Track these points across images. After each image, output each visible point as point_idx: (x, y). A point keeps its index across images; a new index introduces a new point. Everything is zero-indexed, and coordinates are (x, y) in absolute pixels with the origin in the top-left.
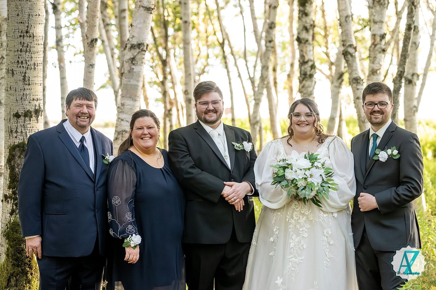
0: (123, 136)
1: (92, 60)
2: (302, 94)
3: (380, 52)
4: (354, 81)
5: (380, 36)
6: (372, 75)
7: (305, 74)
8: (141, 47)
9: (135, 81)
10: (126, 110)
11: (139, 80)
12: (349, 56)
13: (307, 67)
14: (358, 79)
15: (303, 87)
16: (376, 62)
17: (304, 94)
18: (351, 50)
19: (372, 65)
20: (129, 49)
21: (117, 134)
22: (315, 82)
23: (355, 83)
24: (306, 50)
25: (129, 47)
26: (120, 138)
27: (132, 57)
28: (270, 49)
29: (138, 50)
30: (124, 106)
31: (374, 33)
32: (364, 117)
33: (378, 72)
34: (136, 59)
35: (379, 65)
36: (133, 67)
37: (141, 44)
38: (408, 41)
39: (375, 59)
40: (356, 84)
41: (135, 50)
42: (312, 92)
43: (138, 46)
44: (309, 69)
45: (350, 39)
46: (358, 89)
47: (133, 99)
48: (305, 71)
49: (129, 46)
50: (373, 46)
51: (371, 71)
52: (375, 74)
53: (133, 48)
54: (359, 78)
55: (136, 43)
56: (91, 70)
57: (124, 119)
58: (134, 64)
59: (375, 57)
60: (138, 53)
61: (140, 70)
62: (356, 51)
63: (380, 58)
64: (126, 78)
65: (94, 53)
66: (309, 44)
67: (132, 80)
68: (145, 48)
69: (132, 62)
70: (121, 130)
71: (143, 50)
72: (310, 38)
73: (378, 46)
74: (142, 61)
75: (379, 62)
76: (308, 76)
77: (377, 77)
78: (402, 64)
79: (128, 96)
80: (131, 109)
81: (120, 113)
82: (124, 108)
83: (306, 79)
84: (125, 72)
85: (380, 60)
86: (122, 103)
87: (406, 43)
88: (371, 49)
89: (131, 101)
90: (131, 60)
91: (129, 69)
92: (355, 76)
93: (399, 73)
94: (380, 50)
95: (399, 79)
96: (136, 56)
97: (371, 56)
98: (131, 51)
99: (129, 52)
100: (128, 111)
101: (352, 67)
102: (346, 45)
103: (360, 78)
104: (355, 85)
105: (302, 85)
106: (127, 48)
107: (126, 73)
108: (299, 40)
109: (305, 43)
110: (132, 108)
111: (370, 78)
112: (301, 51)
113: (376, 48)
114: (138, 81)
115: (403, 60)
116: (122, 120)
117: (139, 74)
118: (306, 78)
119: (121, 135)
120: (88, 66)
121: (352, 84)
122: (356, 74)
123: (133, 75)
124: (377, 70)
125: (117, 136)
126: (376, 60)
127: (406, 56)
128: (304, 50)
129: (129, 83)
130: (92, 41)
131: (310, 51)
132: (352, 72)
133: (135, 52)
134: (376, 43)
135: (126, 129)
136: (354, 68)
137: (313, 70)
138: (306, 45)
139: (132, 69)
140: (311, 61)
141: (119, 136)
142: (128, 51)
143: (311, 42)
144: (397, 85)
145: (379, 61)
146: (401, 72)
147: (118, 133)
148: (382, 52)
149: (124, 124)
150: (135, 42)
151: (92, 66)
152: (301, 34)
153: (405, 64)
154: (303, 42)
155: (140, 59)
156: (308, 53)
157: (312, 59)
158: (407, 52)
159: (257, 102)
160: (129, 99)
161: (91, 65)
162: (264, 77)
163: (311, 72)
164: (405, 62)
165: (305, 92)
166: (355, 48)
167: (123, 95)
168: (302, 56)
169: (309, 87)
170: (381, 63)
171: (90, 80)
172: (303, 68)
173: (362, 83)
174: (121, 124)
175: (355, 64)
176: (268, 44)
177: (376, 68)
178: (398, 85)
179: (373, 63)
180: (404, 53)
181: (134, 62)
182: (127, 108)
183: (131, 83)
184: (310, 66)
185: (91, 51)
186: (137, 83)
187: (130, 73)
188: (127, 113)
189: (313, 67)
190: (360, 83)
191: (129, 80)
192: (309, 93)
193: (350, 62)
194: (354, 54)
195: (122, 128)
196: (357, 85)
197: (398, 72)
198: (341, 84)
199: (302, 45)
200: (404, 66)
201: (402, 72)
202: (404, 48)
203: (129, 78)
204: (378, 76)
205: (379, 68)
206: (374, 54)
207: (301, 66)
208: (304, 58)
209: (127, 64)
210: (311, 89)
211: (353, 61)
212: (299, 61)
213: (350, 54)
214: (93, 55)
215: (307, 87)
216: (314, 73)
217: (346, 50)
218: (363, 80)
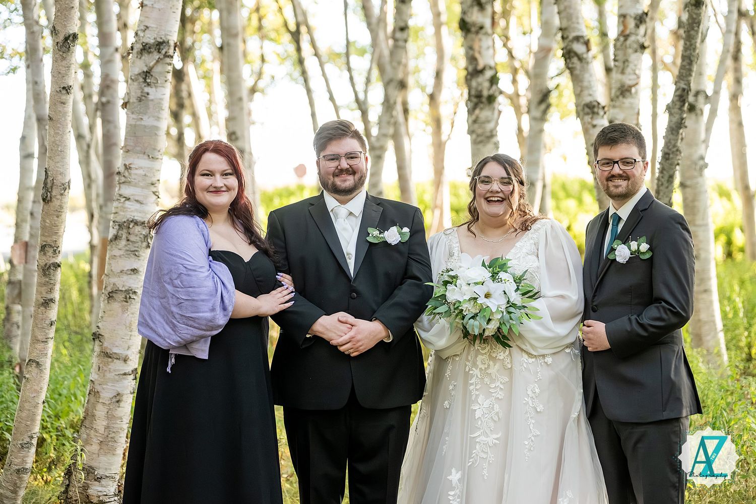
0: (131, 231)
1: (66, 77)
2: (474, 136)
3: (636, 51)
4: (587, 110)
5: (635, 19)
6: (621, 98)
7: (479, 96)
8: (163, 49)
9: (152, 119)
10: (134, 179)
11: (160, 116)
12: (575, 60)
13: (483, 81)
14: (594, 107)
15: (475, 122)
16: (628, 70)
17: (478, 136)
18: (579, 48)
19: (619, 76)
20: (137, 52)
21: (117, 227)
22: (500, 112)
23: (588, 114)
24: (480, 47)
25: (139, 50)
26: (124, 236)
27: (145, 69)
28: (401, 43)
29: (156, 56)
30: (129, 170)
31: (624, 12)
33: (633, 90)
34: (151, 73)
35: (635, 77)
36: (147, 89)
37: (164, 42)
38: (697, 28)
39: (626, 64)
40: (590, 116)
41: (151, 54)
42: (494, 133)
43: (158, 47)
44: (487, 84)
45: (576, 25)
46: (594, 126)
47: (149, 156)
48: (480, 88)
49: (138, 47)
50: (622, 38)
51: (619, 89)
52: (628, 94)
53: (146, 51)
54: (596, 104)
55: (152, 41)
56: (64, 97)
57: (131, 197)
58: (149, 85)
59: (626, 61)
60: (158, 61)
61: (162, 97)
62: (588, 50)
63: (636, 62)
64: (133, 113)
65: (70, 64)
66: (486, 34)
67: (145, 118)
68: (171, 52)
69: (145, 79)
70: (125, 220)
71: (167, 56)
72: (487, 22)
73: (632, 38)
74: (166, 77)
75: (635, 70)
76: (484, 100)
77: (632, 101)
78: (684, 75)
79: (138, 149)
80: (145, 175)
81: (121, 185)
82: (130, 174)
83: (482, 106)
84: (131, 101)
85: (636, 66)
86: (125, 165)
87: (692, 32)
88: (619, 43)
89: (145, 159)
90: (144, 77)
91: (139, 94)
92: (588, 99)
93: (678, 93)
94: (635, 46)
95: (678, 104)
96: (151, 69)
97: (617, 58)
98: (143, 58)
99: (138, 60)
100: (139, 181)
101: (582, 81)
102: (568, 37)
103: (599, 104)
104: (587, 118)
105: (474, 117)
106: (135, 51)
107: (134, 103)
108: (465, 26)
109: (477, 33)
110: (147, 174)
111: (617, 104)
112: (471, 48)
113: (628, 42)
114: (158, 119)
115: (687, 67)
116: (129, 199)
117: (160, 103)
118: (482, 102)
119: (125, 231)
120: (58, 90)
121: (581, 116)
122: (590, 95)
123: (147, 107)
124: (631, 87)
125: (118, 233)
126: (628, 66)
127: (692, 59)
128: (476, 47)
129: (138, 123)
130: (66, 39)
131: (488, 48)
132: (581, 91)
133: (151, 59)
134: (627, 32)
135: (136, 218)
136: (585, 84)
137: (494, 87)
138: (480, 36)
139: (146, 95)
140: (491, 68)
141: (120, 232)
142: (137, 57)
143: (489, 31)
144: (675, 117)
145: (634, 68)
146: (684, 90)
147: (119, 225)
148: (639, 50)
149: (129, 207)
150: (149, 38)
151: (67, 90)
152: (468, 14)
153: (690, 75)
154: (473, 29)
155: (161, 73)
156: (484, 52)
157: (492, 64)
158: (694, 49)
159: (378, 153)
160: (141, 155)
161: (64, 88)
162: (392, 101)
163: (491, 92)
164: (690, 70)
165: (480, 131)
166: (587, 44)
167: (128, 148)
168: (472, 59)
169: (488, 121)
170: (637, 72)
171: (63, 119)
172: (474, 83)
173: (601, 113)
174: (125, 208)
175: (587, 76)
176: (399, 35)
177: (628, 82)
178: (677, 116)
179: (623, 72)
180: (688, 52)
181: (148, 81)
182: (136, 174)
183: (143, 123)
184: (488, 80)
185: (64, 59)
186: (155, 123)
187: (142, 103)
188: (135, 186)
189: (494, 80)
190: (598, 114)
191: (140, 117)
192: (488, 134)
193: (577, 72)
194: (585, 56)
195: (128, 216)
196: (592, 118)
197: (677, 90)
198: (545, 112)
199: (471, 36)
200: (689, 79)
201: (686, 91)
202: (689, 43)
203: (140, 113)
204: (632, 98)
205: (634, 82)
206: (625, 54)
207: (471, 80)
208: (475, 62)
209: (136, 83)
210: (491, 126)
211: (584, 70)
212: (466, 69)
213: (576, 55)
214: (69, 67)
215: (484, 123)
216: (497, 93)
217: (568, 48)
218: (603, 108)
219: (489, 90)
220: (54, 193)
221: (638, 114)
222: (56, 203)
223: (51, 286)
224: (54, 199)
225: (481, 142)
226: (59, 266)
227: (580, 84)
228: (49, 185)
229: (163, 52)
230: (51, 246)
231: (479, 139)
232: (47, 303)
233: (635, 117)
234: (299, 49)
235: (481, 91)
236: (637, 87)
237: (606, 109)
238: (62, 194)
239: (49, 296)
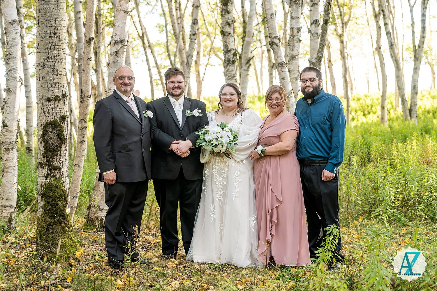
1: (90, 54)
2: (227, 77)
3: (297, 42)
4: (280, 65)
5: (297, 29)
6: (292, 60)
7: (229, 61)
12: (275, 46)
13: (231, 55)
14: (282, 64)
15: (227, 71)
16: (295, 50)
17: (228, 76)
18: (276, 41)
19: (291, 52)
20: (113, 44)
23: (280, 67)
24: (229, 41)
27: (116, 51)
28: (193, 40)
29: (120, 45)
30: (111, 90)
31: (292, 27)
32: (288, 94)
33: (297, 57)
34: (118, 52)
35: (297, 52)
36: (117, 58)
37: (123, 40)
38: (325, 33)
41: (118, 45)
42: (235, 75)
43: (121, 42)
44: (232, 56)
45: (275, 32)
46: (283, 71)
49: (113, 42)
50: (292, 37)
51: (291, 57)
52: (295, 59)
53: (116, 44)
54: (283, 63)
55: (118, 40)
56: (89, 62)
59: (293, 46)
60: (121, 47)
61: (123, 61)
62: (280, 42)
63: (297, 46)
64: (112, 68)
66: (231, 36)
68: (126, 44)
69: (116, 54)
71: (124, 45)
72: (232, 32)
73: (296, 37)
74: (124, 54)
75: (297, 49)
77: (296, 61)
83: (230, 65)
84: (111, 63)
86: (109, 88)
87: (324, 34)
88: (290, 39)
91: (114, 61)
92: (280, 61)
93: (318, 58)
94: (297, 40)
96: (119, 50)
97: (290, 45)
98: (115, 46)
101: (277, 54)
102: (272, 37)
103: (284, 63)
104: (280, 68)
105: (227, 69)
108: (223, 33)
109: (228, 35)
111: (291, 63)
112: (225, 42)
113: (294, 39)
115: (322, 48)
118: (230, 63)
120: (86, 59)
121: (277, 68)
122: (281, 59)
123: (117, 65)
126: (294, 48)
127: (324, 45)
128: (228, 41)
130: (90, 39)
131: (232, 42)
132: (277, 58)
133: (118, 47)
134: (294, 35)
136: (279, 55)
137: (235, 57)
138: (229, 37)
139: (117, 61)
140: (233, 50)
142: (113, 46)
143: (233, 35)
146: (320, 57)
148: (299, 42)
150: (118, 38)
152: (224, 28)
154: (226, 34)
155: (122, 52)
156: (230, 43)
157: (234, 48)
161: (89, 58)
162: (190, 64)
163: (234, 59)
165: (229, 75)
166: (279, 39)
168: (226, 46)
169: (233, 71)
170: (298, 50)
171: (88, 70)
172: (227, 56)
173: (285, 66)
175: (279, 52)
176: (192, 37)
177: (295, 54)
179: (292, 50)
180: (322, 42)
181: (117, 55)
184: (233, 54)
185: (89, 47)
187: (115, 64)
189: (235, 54)
190: (284, 67)
192: (233, 76)
193: (276, 50)
194: (278, 44)
196: (282, 68)
199: (225, 37)
202: (322, 39)
203: (114, 68)
205: (297, 54)
206: (293, 44)
207: (225, 54)
208: (227, 47)
209: (112, 56)
210: (234, 72)
211: (279, 49)
212: (224, 50)
213: (275, 43)
214: (90, 50)
215: (231, 71)
216: (236, 60)
217: (272, 41)
218: (286, 64)
219: (233, 58)
220: (85, 99)
221: (299, 66)
222: (86, 103)
223: (84, 135)
224: (85, 102)
225: (230, 79)
226: (87, 127)
227: (277, 55)
228: (83, 96)
229: (123, 44)
230: (84, 120)
231: (229, 78)
232: (82, 142)
233: (298, 68)
234: (144, 43)
235: (230, 59)
236: (298, 56)
237: (287, 64)
238: (88, 100)
239: (84, 139)
